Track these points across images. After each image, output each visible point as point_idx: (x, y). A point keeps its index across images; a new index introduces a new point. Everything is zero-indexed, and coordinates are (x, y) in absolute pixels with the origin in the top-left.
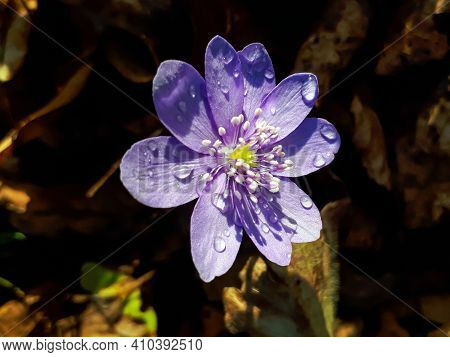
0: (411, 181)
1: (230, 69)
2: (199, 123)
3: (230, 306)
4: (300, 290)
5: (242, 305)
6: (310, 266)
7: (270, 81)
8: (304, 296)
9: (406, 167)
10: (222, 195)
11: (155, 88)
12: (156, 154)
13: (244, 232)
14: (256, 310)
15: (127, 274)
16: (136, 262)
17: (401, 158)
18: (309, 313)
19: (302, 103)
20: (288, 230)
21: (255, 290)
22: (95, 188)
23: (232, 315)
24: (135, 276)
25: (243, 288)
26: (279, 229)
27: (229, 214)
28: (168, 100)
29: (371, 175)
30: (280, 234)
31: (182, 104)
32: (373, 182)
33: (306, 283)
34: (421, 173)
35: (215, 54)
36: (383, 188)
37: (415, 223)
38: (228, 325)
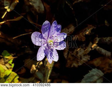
0: (70, 59)
1: (55, 27)
2: (46, 33)
3: (33, 68)
4: (47, 70)
5: (35, 69)
6: (50, 66)
7: (59, 32)
8: (47, 71)
9: (70, 56)
10: (45, 47)
11: (43, 24)
12: (38, 35)
13: (46, 55)
14: (37, 70)
15: (12, 55)
16: (15, 54)
17: (70, 54)
18: (46, 75)
19: (63, 38)
20: (53, 58)
21: (39, 67)
22: (15, 38)
23: (32, 70)
24: (13, 56)
25: (37, 66)
26: (51, 57)
27: (45, 51)
28: (44, 27)
29: (64, 55)
30: (51, 58)
31: (45, 29)
32: (64, 56)
33: (48, 69)
34: (72, 58)
35: (54, 23)
36: (65, 58)
37: (67, 66)
38: (31, 71)
